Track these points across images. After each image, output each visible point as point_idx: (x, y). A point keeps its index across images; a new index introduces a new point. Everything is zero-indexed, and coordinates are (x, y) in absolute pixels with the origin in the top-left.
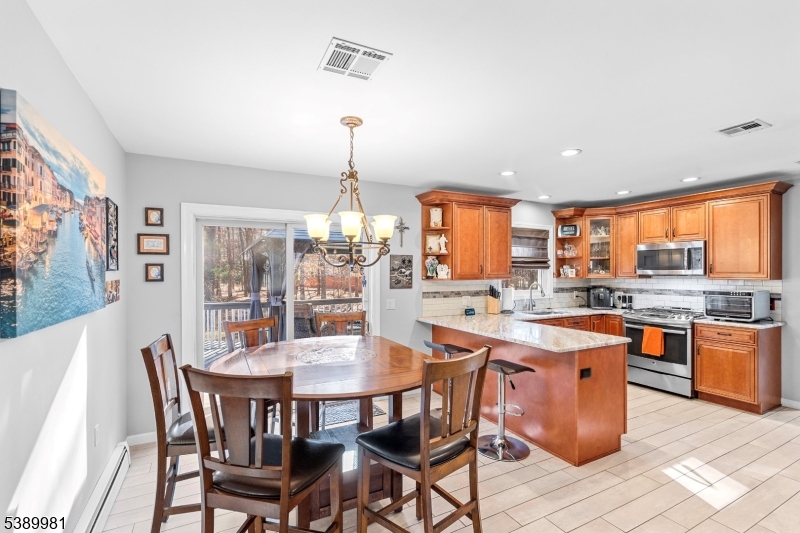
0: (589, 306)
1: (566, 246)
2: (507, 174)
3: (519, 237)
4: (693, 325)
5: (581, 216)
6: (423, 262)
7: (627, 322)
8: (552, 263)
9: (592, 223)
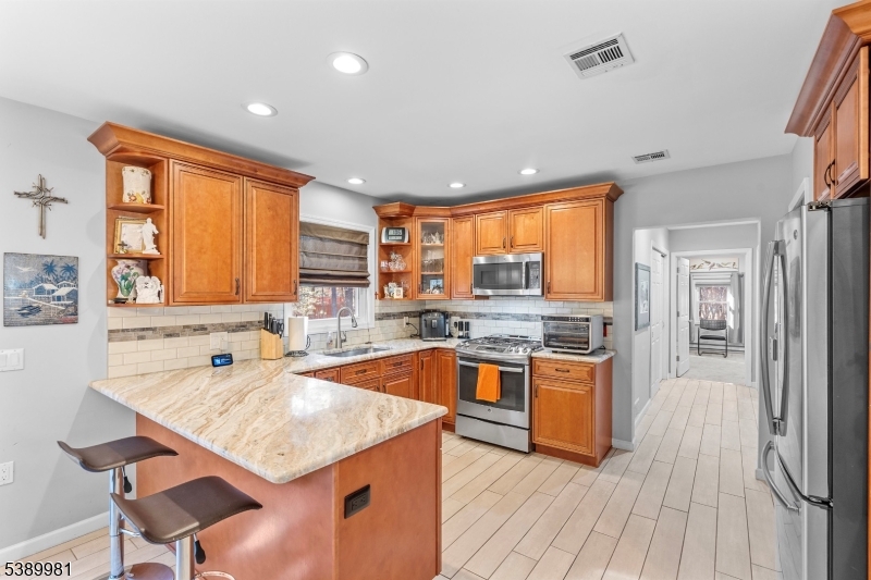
0: (420, 336)
1: (393, 256)
2: (259, 109)
3: (321, 239)
4: (531, 359)
5: (411, 215)
6: (109, 270)
7: (462, 358)
8: (374, 278)
9: (424, 226)
